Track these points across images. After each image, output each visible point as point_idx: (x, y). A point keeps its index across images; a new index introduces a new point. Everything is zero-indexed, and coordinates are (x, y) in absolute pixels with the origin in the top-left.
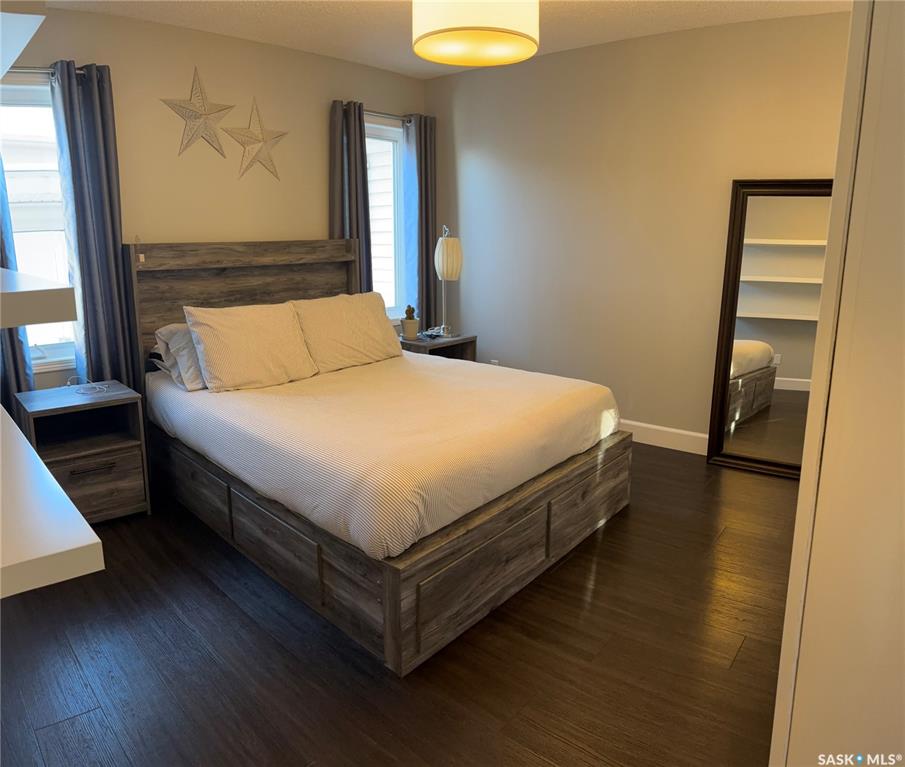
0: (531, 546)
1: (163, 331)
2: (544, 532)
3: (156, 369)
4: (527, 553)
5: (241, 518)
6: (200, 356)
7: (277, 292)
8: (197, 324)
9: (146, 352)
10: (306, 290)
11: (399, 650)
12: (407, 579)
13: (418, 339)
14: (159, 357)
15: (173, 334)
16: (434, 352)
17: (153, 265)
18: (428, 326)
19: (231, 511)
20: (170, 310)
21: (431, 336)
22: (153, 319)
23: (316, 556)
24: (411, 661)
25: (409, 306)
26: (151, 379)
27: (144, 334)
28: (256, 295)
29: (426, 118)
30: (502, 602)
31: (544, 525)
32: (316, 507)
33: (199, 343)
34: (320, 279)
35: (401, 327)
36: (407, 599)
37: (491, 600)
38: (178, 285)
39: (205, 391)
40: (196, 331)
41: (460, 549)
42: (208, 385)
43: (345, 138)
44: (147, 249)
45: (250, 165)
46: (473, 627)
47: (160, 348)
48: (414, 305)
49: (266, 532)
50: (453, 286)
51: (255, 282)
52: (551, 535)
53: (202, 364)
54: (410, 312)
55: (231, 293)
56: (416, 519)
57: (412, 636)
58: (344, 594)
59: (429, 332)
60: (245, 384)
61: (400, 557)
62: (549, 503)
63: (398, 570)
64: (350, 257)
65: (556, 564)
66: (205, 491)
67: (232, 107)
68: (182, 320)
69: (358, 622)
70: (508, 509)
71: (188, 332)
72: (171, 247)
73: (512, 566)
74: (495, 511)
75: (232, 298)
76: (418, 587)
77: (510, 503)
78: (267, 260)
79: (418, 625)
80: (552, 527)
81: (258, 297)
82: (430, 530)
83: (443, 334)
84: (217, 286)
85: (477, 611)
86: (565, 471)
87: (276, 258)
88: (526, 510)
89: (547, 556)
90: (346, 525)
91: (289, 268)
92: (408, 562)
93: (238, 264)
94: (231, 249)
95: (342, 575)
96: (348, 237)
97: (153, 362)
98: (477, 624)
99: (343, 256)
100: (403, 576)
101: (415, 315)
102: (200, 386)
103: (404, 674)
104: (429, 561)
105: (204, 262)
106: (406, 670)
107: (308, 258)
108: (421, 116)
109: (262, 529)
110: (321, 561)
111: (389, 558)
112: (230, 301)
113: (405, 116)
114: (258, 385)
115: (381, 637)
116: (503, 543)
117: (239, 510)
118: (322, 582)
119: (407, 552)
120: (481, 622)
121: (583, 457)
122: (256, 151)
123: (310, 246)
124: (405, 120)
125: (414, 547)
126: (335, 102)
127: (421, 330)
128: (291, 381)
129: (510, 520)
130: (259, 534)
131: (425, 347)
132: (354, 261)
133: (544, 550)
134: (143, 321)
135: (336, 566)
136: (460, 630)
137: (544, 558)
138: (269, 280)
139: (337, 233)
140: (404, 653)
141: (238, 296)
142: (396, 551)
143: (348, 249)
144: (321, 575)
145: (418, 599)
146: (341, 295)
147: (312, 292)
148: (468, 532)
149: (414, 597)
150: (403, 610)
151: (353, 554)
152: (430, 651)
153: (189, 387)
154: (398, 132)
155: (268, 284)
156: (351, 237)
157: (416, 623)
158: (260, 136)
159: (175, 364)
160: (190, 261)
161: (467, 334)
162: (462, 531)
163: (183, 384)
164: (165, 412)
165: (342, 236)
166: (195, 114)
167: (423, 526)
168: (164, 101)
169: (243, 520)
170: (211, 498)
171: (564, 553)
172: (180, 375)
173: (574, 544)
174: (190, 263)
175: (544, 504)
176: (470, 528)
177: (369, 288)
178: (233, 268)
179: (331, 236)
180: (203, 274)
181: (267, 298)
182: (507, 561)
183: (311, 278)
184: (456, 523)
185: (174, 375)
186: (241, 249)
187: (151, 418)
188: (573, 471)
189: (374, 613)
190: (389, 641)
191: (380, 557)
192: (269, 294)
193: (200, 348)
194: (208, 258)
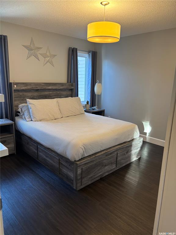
0: (112, 163)
1: (20, 106)
2: (116, 160)
3: (18, 116)
4: (111, 165)
5: (40, 153)
6: (30, 112)
7: (53, 96)
8: (30, 104)
9: (15, 111)
10: (60, 96)
11: (77, 184)
12: (79, 166)
13: (89, 110)
14: (19, 112)
15: (23, 106)
16: (93, 113)
17: (18, 88)
18: (93, 106)
19: (38, 152)
20: (23, 100)
21: (93, 109)
22: (18, 102)
23: (58, 161)
24: (80, 187)
25: (88, 101)
26: (17, 118)
27: (15, 106)
28: (46, 96)
29: (94, 52)
30: (103, 176)
31: (116, 158)
32: (59, 149)
33: (30, 109)
34: (64, 93)
35: (85, 107)
36: (79, 171)
37: (101, 175)
38: (25, 94)
39: (32, 121)
40: (30, 106)
41: (93, 161)
42: (33, 120)
43: (72, 57)
44: (17, 84)
45: (46, 63)
46: (96, 181)
47: (20, 110)
48: (89, 101)
49: (47, 157)
50: (99, 96)
51: (47, 93)
52: (118, 161)
53: (31, 114)
54: (88, 102)
55: (40, 96)
56: (82, 152)
57: (80, 181)
58: (65, 171)
59: (93, 108)
60: (42, 120)
61: (78, 161)
62: (117, 153)
63: (77, 164)
64: (72, 88)
65: (118, 169)
66: (31, 147)
67: (41, 48)
68: (26, 103)
69: (68, 177)
70: (106, 153)
71: (28, 106)
72: (23, 83)
73: (106, 168)
74: (103, 153)
75: (40, 97)
76: (82, 169)
77: (107, 151)
78: (50, 88)
79: (82, 178)
80: (118, 159)
81: (47, 97)
82: (86, 155)
83: (96, 109)
84: (36, 94)
85: (97, 177)
86: (122, 146)
87: (53, 87)
88: (111, 154)
89: (116, 167)
90: (66, 153)
91: (56, 90)
92: (80, 162)
93: (42, 88)
94: (40, 85)
95: (64, 165)
96: (72, 82)
97: (17, 114)
98: (97, 181)
99: (71, 87)
100: (78, 165)
101: (89, 103)
102: (30, 120)
103: (78, 190)
104: (85, 163)
105: (33, 88)
106: (78, 189)
107: (61, 87)
108: (93, 51)
109: (45, 156)
110: (60, 163)
111: (75, 161)
112: (40, 98)
113: (89, 51)
114: (47, 120)
115: (73, 181)
116: (104, 161)
117: (40, 151)
118: (60, 168)
119: (80, 160)
120: (98, 180)
121: (128, 142)
122: (48, 59)
123: (62, 84)
124: (89, 52)
125: (82, 159)
126: (70, 48)
127: (91, 107)
128: (55, 119)
129: (107, 156)
130: (45, 157)
131: (91, 112)
132: (74, 89)
133: (115, 165)
134: (15, 103)
135: (63, 163)
136: (93, 181)
137: (115, 167)
138: (51, 93)
139: (69, 81)
140: (78, 185)
141: (42, 97)
142: (77, 159)
143: (72, 85)
144: (59, 166)
145: (82, 172)
146: (69, 97)
147: (62, 96)
148: (95, 157)
149: (81, 171)
150: (78, 174)
151: (67, 160)
152: (84, 185)
153: (27, 120)
154: (87, 55)
155: (50, 94)
156: (73, 82)
157: (81, 178)
158: (49, 56)
159: (24, 114)
160: (29, 87)
161: (102, 109)
162: (94, 157)
163: (26, 119)
164: (20, 126)
165: (71, 82)
166: (31, 49)
167: (84, 154)
168: (23, 45)
169: (40, 154)
170: (33, 149)
171: (121, 167)
172: (25, 117)
173: (124, 165)
174: (29, 88)
175: (116, 153)
176: (96, 156)
177: (77, 96)
178: (41, 89)
179: (68, 82)
180: (32, 91)
181: (50, 98)
182: (105, 166)
183: (62, 92)
184: (93, 155)
185: (23, 117)
186: (43, 84)
187: (16, 129)
188: (124, 146)
189: (71, 175)
190: (74, 182)
191: (73, 161)
192: (51, 96)
193: (31, 110)
194: (34, 87)
